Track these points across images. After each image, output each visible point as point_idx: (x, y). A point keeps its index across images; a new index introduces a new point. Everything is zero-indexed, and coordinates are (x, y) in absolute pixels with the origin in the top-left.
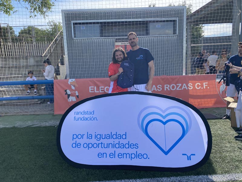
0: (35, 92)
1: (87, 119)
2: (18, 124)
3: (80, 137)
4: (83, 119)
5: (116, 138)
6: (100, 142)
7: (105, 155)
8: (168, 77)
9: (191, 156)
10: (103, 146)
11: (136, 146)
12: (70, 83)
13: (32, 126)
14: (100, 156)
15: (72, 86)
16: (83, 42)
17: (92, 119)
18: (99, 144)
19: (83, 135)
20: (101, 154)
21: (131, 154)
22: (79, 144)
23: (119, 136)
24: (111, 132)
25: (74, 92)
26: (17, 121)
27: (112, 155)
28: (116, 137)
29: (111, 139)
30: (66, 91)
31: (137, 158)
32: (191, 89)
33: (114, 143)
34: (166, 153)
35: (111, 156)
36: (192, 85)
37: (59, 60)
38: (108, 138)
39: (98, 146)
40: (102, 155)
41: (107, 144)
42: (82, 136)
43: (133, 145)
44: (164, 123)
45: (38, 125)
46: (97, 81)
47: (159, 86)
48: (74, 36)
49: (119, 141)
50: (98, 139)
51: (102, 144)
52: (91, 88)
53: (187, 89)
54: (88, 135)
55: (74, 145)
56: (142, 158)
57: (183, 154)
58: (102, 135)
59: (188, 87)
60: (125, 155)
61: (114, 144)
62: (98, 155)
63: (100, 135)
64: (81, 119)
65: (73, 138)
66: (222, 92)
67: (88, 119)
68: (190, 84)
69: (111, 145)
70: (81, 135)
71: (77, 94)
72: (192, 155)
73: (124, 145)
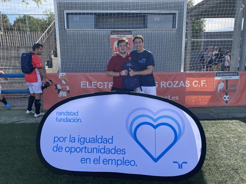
4: (65, 120)
7: (88, 160)
8: (165, 73)
9: (183, 164)
11: (123, 151)
12: (61, 77)
15: (63, 80)
17: (76, 120)
18: (82, 148)
23: (105, 140)
24: (97, 136)
28: (102, 141)
29: (96, 143)
30: (56, 85)
34: (156, 160)
35: (96, 162)
36: (189, 82)
37: (52, 52)
40: (85, 160)
42: (64, 139)
43: (120, 150)
44: (155, 127)
46: (89, 75)
48: (67, 27)
50: (82, 143)
51: (86, 149)
52: (83, 83)
54: (71, 138)
55: (55, 149)
57: (174, 162)
58: (86, 138)
59: (185, 84)
60: (110, 161)
61: (99, 148)
62: (81, 160)
65: (54, 141)
67: (72, 120)
73: (110, 150)
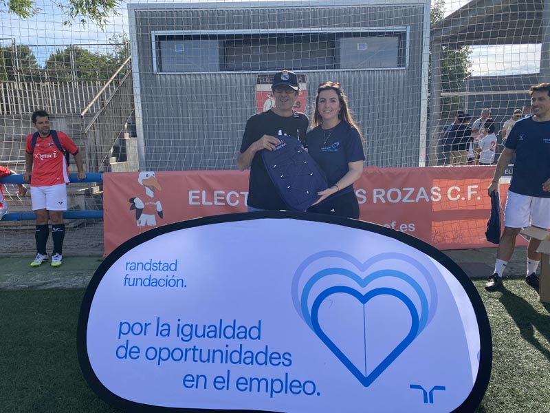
1: (157, 282)
2: (9, 280)
3: (137, 329)
4: (147, 282)
5: (233, 337)
6: (190, 345)
7: (202, 380)
8: (384, 170)
9: (434, 391)
10: (197, 358)
11: (285, 359)
13: (42, 288)
14: (188, 384)
15: (147, 188)
16: (179, 82)
17: (172, 283)
18: (187, 351)
19: (146, 325)
20: (191, 378)
21: (273, 381)
22: (136, 350)
24: (221, 320)
25: (151, 203)
26: (9, 272)
27: (221, 382)
29: (220, 337)
30: (132, 200)
31: (286, 392)
32: (436, 200)
33: (227, 349)
34: (367, 381)
37: (126, 126)
38: (212, 334)
39: (184, 355)
40: (193, 381)
41: (209, 351)
43: (277, 356)
44: (364, 299)
45: (57, 285)
46: (208, 177)
47: (361, 193)
49: (241, 345)
52: (194, 194)
53: (428, 200)
54: (160, 325)
55: (122, 352)
56: (300, 391)
57: (412, 386)
58: (197, 326)
59: (430, 194)
60: (255, 382)
61: (227, 351)
62: (185, 380)
63: (191, 327)
65: (120, 332)
67: (162, 283)
68: (434, 188)
69: (218, 355)
70: (141, 325)
71: (159, 209)
72: (436, 388)
73: (255, 355)
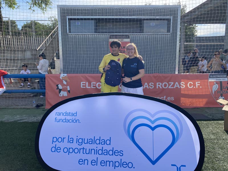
0: (29, 85)
1: (69, 121)
2: (6, 118)
3: (60, 140)
4: (64, 121)
5: (99, 144)
6: (81, 147)
7: (86, 161)
8: (161, 75)
10: (84, 152)
11: (121, 153)
12: (62, 77)
13: (20, 122)
14: (81, 163)
15: (64, 81)
16: (77, 37)
17: (75, 121)
18: (80, 149)
19: (64, 138)
20: (81, 161)
21: (115, 162)
22: (59, 148)
23: (103, 141)
24: (94, 137)
26: (5, 115)
27: (94, 162)
28: (100, 142)
29: (94, 144)
30: (57, 86)
31: (121, 167)
32: (183, 88)
33: (97, 148)
34: (154, 163)
35: (93, 164)
36: (184, 83)
37: (55, 54)
38: (91, 142)
39: (79, 151)
40: (83, 162)
41: (89, 149)
42: (63, 140)
43: (117, 152)
44: (153, 129)
45: (26, 120)
46: (89, 76)
47: (152, 84)
48: (69, 31)
49: (103, 147)
50: (80, 144)
51: (84, 149)
52: (83, 84)
53: (179, 87)
54: (69, 139)
55: (53, 149)
56: (126, 166)
57: (172, 165)
58: (84, 139)
59: (180, 85)
60: (108, 163)
61: (97, 150)
62: (79, 161)
63: (82, 139)
64: (62, 121)
65: (53, 141)
66: (215, 92)
68: (182, 83)
69: (93, 151)
70: (62, 138)
72: (182, 166)
73: (108, 152)
